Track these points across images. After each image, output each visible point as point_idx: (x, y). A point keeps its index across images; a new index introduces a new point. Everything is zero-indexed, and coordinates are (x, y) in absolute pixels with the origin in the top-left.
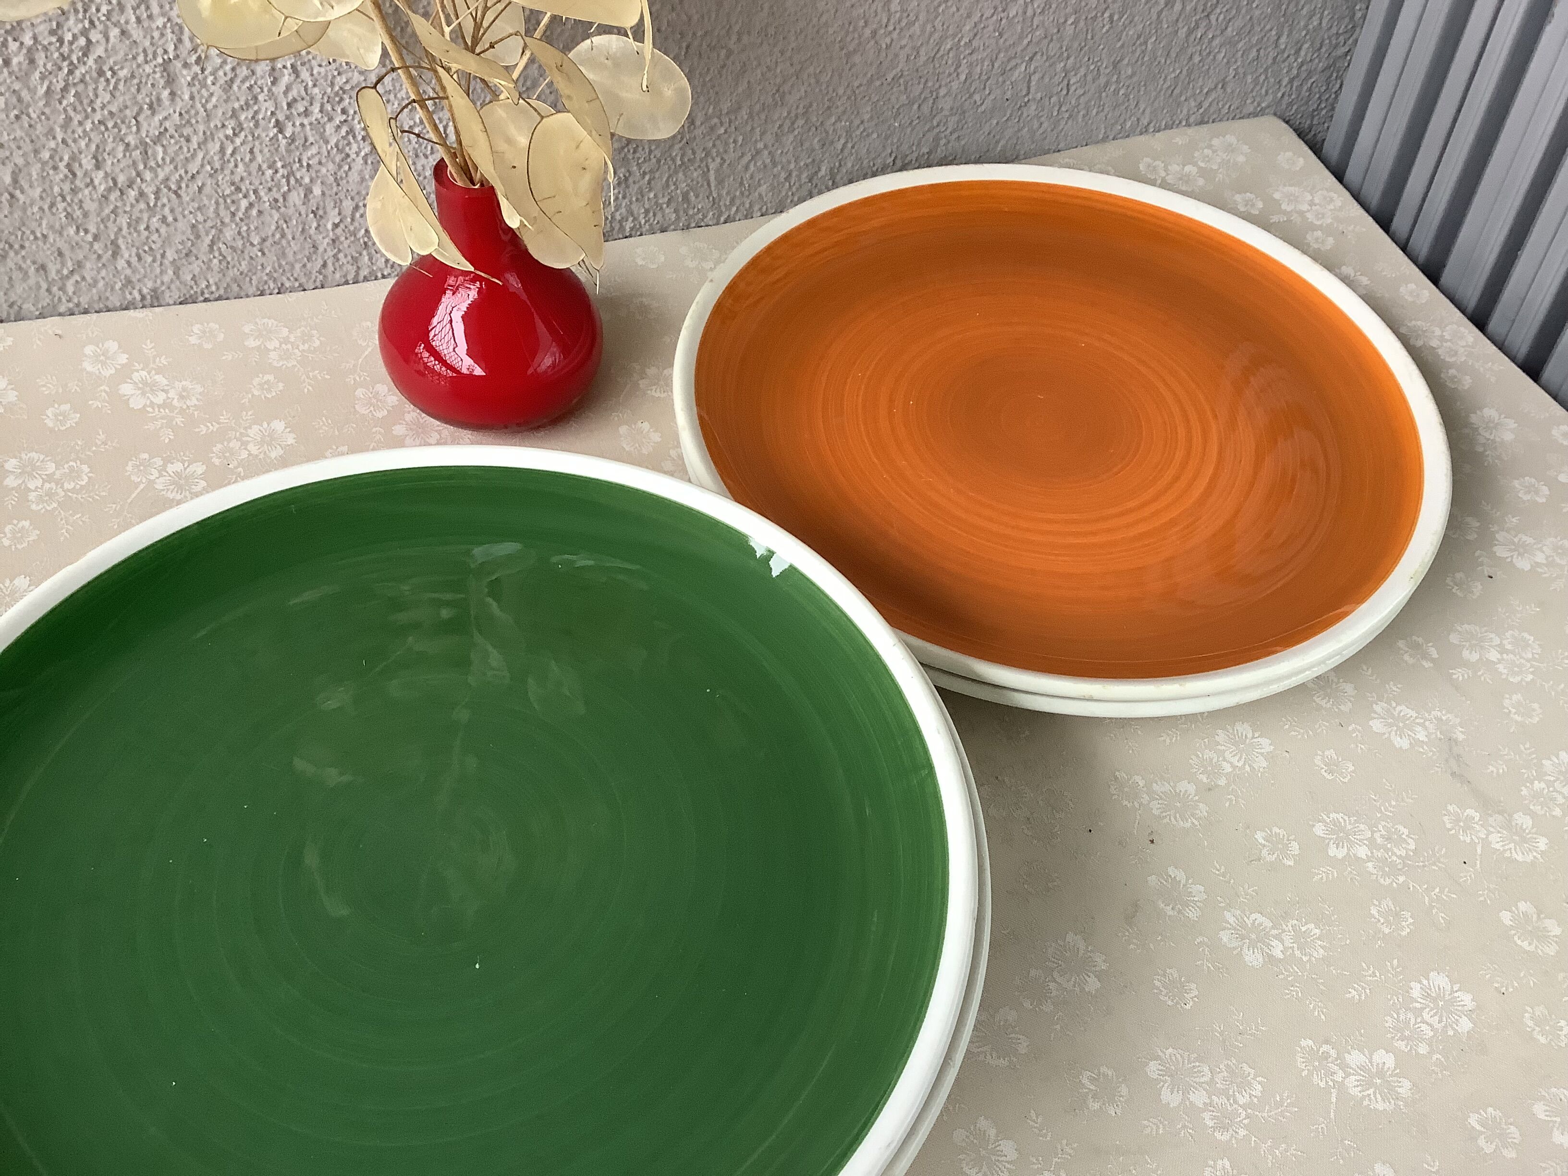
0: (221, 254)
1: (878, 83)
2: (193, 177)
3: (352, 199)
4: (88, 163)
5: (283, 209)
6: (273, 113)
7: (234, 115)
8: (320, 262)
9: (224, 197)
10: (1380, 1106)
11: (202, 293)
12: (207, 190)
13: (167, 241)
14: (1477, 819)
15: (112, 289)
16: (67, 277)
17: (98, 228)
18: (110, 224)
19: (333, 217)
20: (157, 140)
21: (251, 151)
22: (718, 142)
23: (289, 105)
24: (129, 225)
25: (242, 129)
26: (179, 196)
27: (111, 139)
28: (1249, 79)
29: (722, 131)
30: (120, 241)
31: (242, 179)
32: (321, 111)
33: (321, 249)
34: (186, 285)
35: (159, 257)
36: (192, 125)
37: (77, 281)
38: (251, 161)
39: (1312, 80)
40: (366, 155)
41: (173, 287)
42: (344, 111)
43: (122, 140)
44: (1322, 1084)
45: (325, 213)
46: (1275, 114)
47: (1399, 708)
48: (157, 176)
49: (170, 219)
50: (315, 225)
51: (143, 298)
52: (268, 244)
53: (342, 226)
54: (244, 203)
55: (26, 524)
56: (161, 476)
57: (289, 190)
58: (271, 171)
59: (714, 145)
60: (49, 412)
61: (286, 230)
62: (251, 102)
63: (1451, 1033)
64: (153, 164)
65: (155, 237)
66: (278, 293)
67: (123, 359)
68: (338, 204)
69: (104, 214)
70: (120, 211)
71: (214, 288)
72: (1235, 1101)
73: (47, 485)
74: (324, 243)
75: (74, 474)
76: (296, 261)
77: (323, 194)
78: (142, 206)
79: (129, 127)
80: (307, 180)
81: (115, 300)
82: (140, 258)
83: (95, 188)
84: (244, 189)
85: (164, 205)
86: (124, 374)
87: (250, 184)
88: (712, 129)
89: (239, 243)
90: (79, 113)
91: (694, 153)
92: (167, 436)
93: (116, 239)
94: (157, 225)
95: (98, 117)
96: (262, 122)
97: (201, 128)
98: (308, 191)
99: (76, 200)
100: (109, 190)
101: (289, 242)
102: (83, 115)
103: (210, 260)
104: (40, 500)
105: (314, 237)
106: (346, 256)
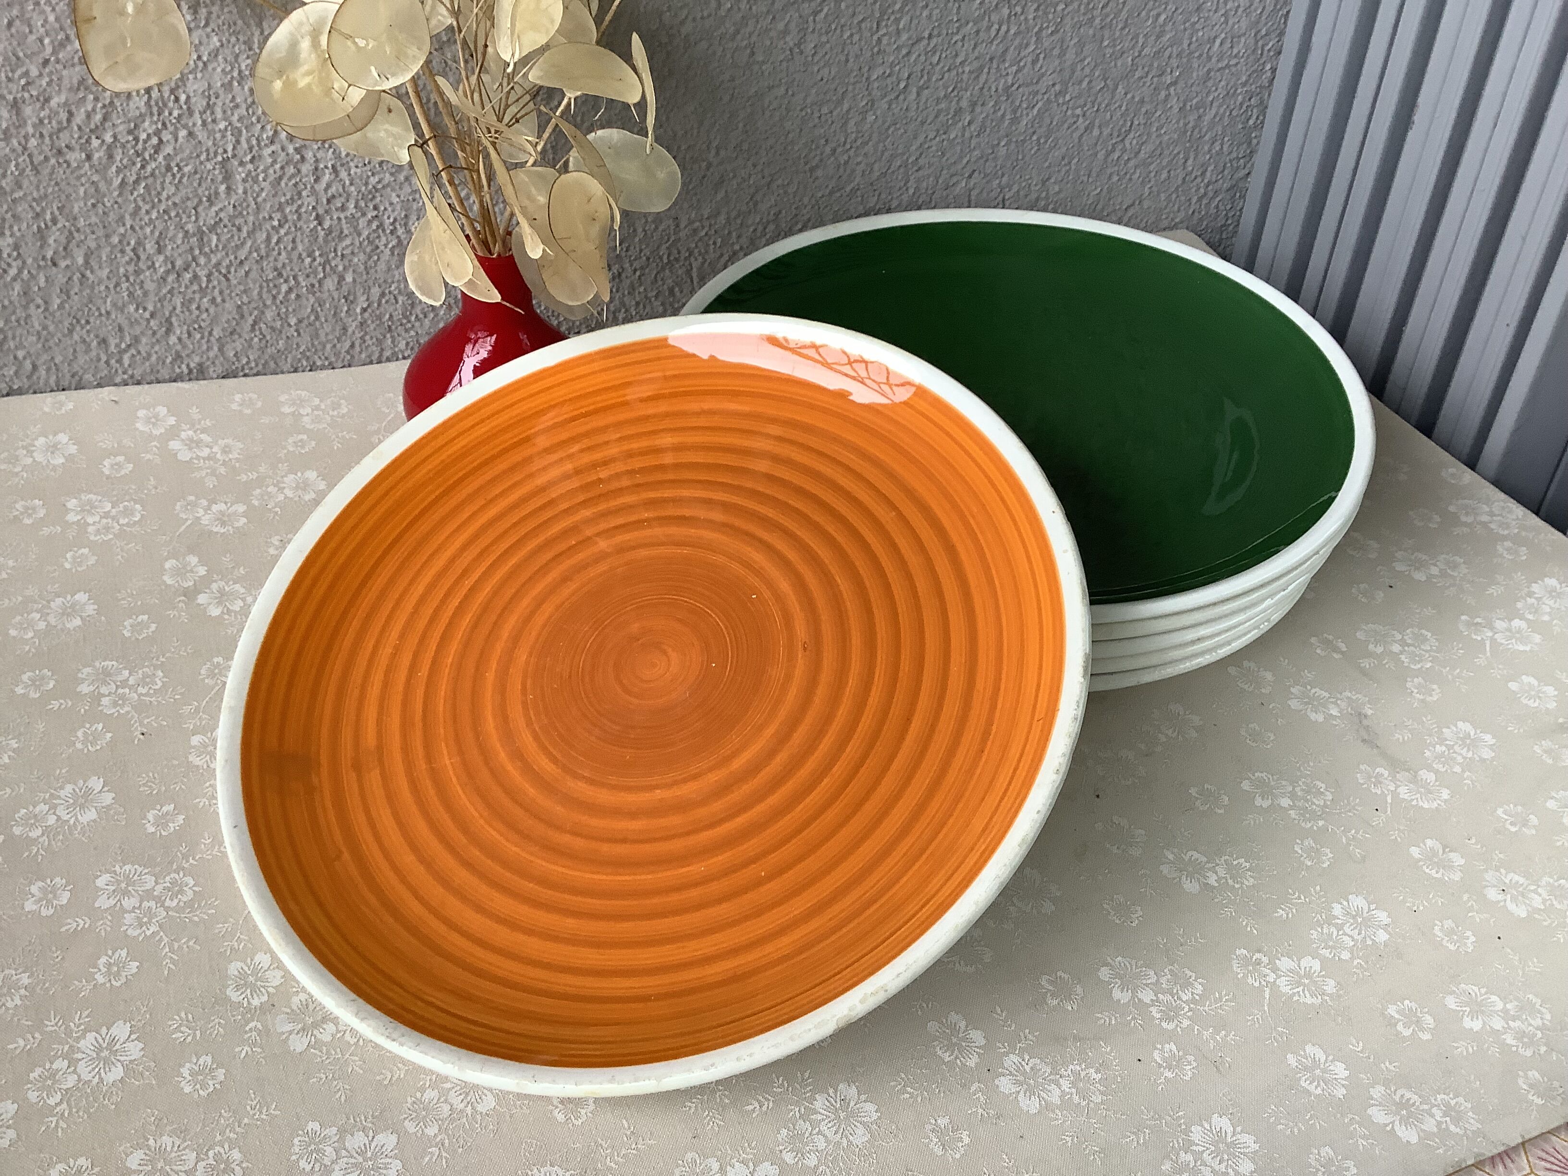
0: (261, 333)
1: (838, 194)
2: (241, 262)
3: (380, 286)
4: (150, 247)
5: (318, 294)
6: (314, 208)
7: (281, 208)
8: (347, 344)
9: (267, 281)
10: (1309, 1000)
11: (243, 369)
12: (253, 275)
13: (214, 320)
14: (1386, 775)
15: (164, 363)
16: (125, 351)
17: (155, 307)
18: (166, 303)
19: (362, 303)
20: (213, 229)
21: (294, 241)
22: (700, 244)
23: (329, 201)
24: (183, 304)
25: (287, 221)
26: (228, 280)
27: (172, 228)
28: (1163, 196)
29: (703, 233)
30: (174, 319)
31: (284, 265)
32: (356, 207)
33: (350, 330)
34: (228, 361)
35: (206, 334)
36: (243, 217)
37: (133, 356)
38: (293, 249)
39: (1218, 199)
40: (393, 247)
41: (217, 362)
42: (376, 208)
43: (182, 228)
44: (1257, 984)
45: (355, 298)
46: (1187, 228)
47: (1313, 691)
48: (210, 260)
49: (219, 300)
50: (346, 308)
51: (190, 371)
52: (303, 325)
53: (369, 310)
54: (284, 288)
55: (85, 551)
56: (206, 513)
57: (325, 277)
58: (309, 260)
59: (696, 246)
60: (106, 463)
61: (320, 313)
62: (296, 197)
63: (1369, 942)
64: (207, 249)
65: (205, 316)
66: (310, 370)
67: (172, 421)
68: (367, 290)
69: (162, 294)
70: (176, 291)
71: (253, 365)
72: (1179, 998)
73: (104, 521)
74: (352, 326)
75: (128, 512)
76: (328, 341)
77: (354, 281)
78: (195, 287)
79: (189, 217)
80: (341, 268)
81: (165, 373)
82: (189, 335)
83: (155, 269)
84: (285, 275)
85: (214, 287)
86: (173, 433)
87: (291, 270)
88: (695, 231)
89: (278, 324)
90: (147, 203)
91: (679, 253)
92: (211, 482)
93: (170, 316)
94: (207, 305)
95: (162, 207)
96: (304, 216)
97: (251, 218)
98: (342, 278)
99: (138, 281)
100: (168, 272)
101: (322, 324)
102: (150, 205)
103: (252, 339)
104: (98, 532)
105: (345, 321)
106: (372, 338)
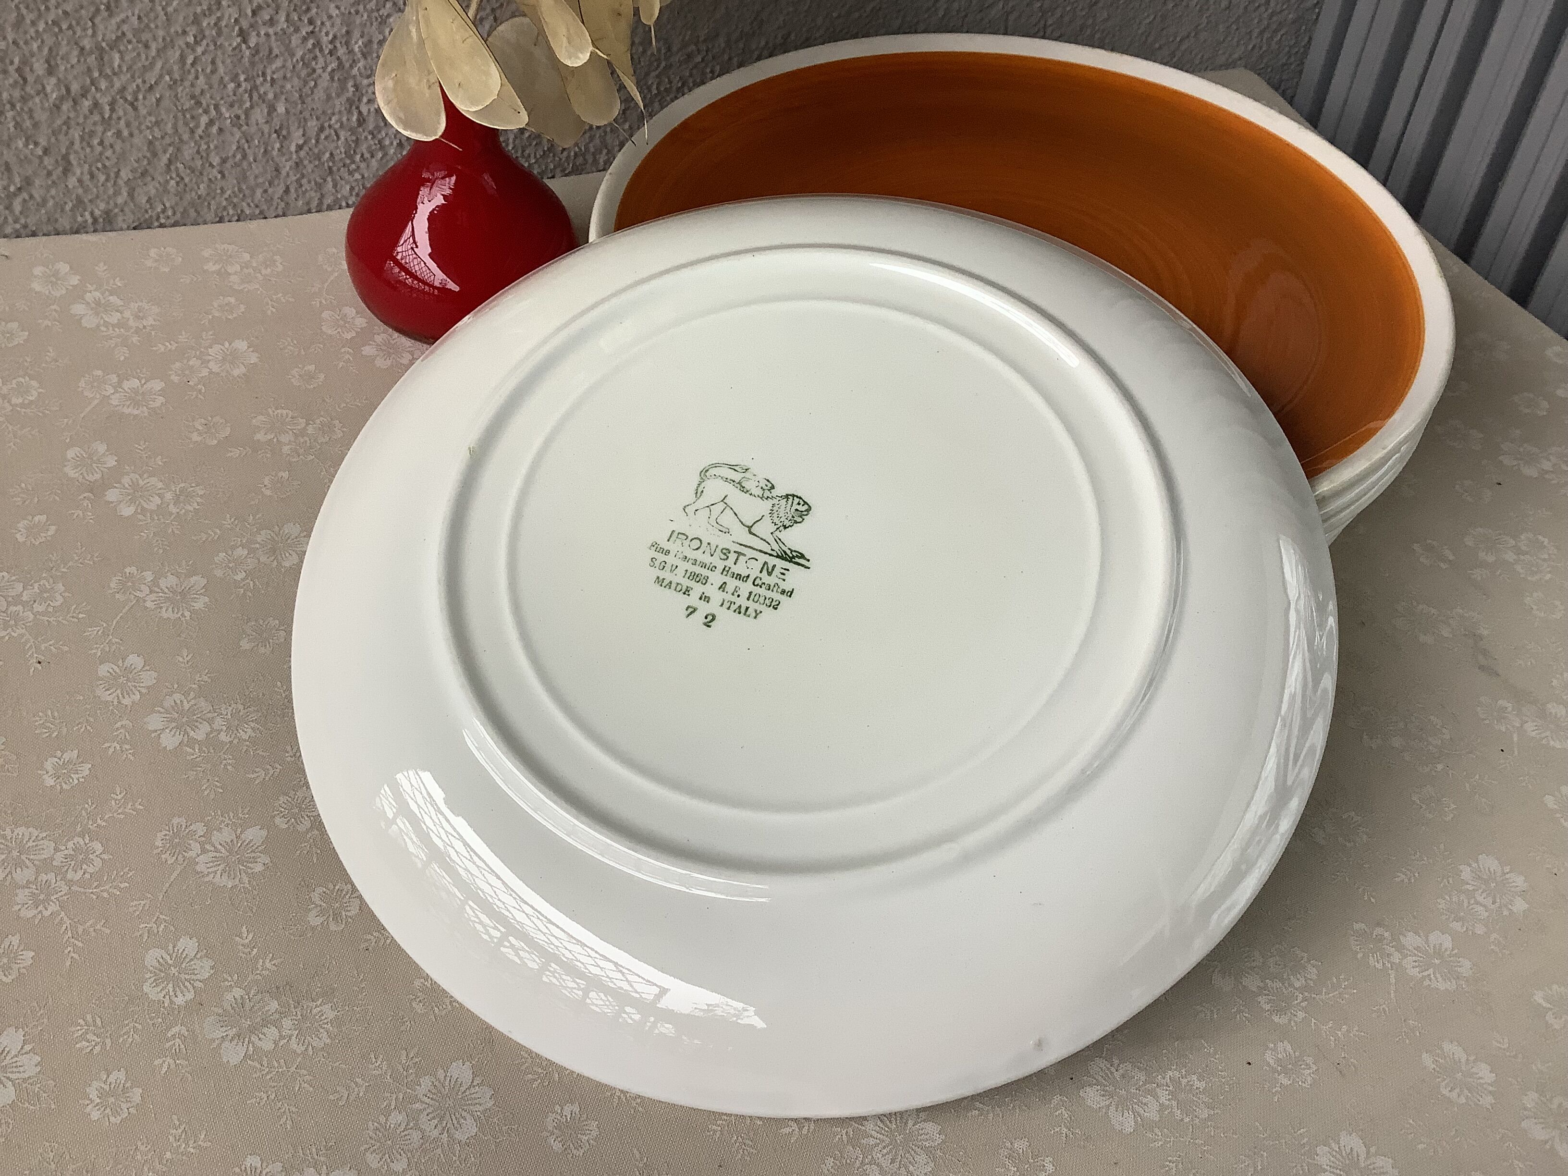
0: (178, 175)
1: (857, 15)
2: (151, 87)
3: (318, 119)
4: (39, 67)
5: (245, 128)
6: (236, 20)
7: (196, 21)
8: (281, 190)
9: (184, 112)
10: (1442, 986)
11: (158, 218)
12: (166, 103)
13: (122, 157)
14: (1510, 709)
15: (62, 210)
16: (15, 195)
17: (49, 140)
18: (61, 137)
19: (297, 138)
20: (113, 45)
21: (213, 62)
22: (694, 72)
23: (254, 13)
24: (82, 138)
25: (204, 37)
26: (135, 109)
27: (65, 42)
28: (1221, 28)
29: (699, 59)
30: (72, 157)
31: (202, 92)
32: (287, 21)
33: (284, 172)
34: (141, 208)
35: (112, 175)
36: (151, 30)
37: (24, 200)
38: (213, 72)
39: (1282, 32)
40: (333, 70)
41: (126, 209)
42: (311, 22)
43: (76, 44)
44: (1379, 966)
45: (289, 133)
46: (1246, 67)
47: (1421, 607)
48: (112, 86)
49: (126, 133)
50: (277, 145)
51: (95, 221)
52: (228, 165)
53: (306, 148)
54: (204, 119)
56: (116, 392)
57: (252, 107)
58: (232, 85)
59: (691, 75)
61: (248, 151)
62: (214, 7)
63: (1506, 913)
64: (109, 71)
65: (109, 153)
66: (238, 221)
67: (75, 280)
68: (302, 123)
69: (55, 125)
70: (73, 123)
71: (170, 213)
72: (1290, 985)
74: (287, 167)
75: (22, 390)
76: (257, 185)
77: (287, 111)
78: (97, 117)
79: (85, 30)
80: (271, 96)
81: (64, 222)
82: (92, 176)
83: (46, 95)
84: (204, 104)
85: (119, 118)
86: (76, 294)
87: (211, 97)
88: (689, 56)
89: (199, 163)
90: (32, 11)
91: (670, 82)
92: (121, 354)
93: (68, 154)
94: (112, 141)
95: (51, 17)
96: (225, 30)
97: (161, 33)
98: (272, 109)
99: (26, 109)
100: (62, 99)
101: (250, 164)
102: (36, 13)
103: (167, 182)
105: (276, 159)
106: (309, 182)
